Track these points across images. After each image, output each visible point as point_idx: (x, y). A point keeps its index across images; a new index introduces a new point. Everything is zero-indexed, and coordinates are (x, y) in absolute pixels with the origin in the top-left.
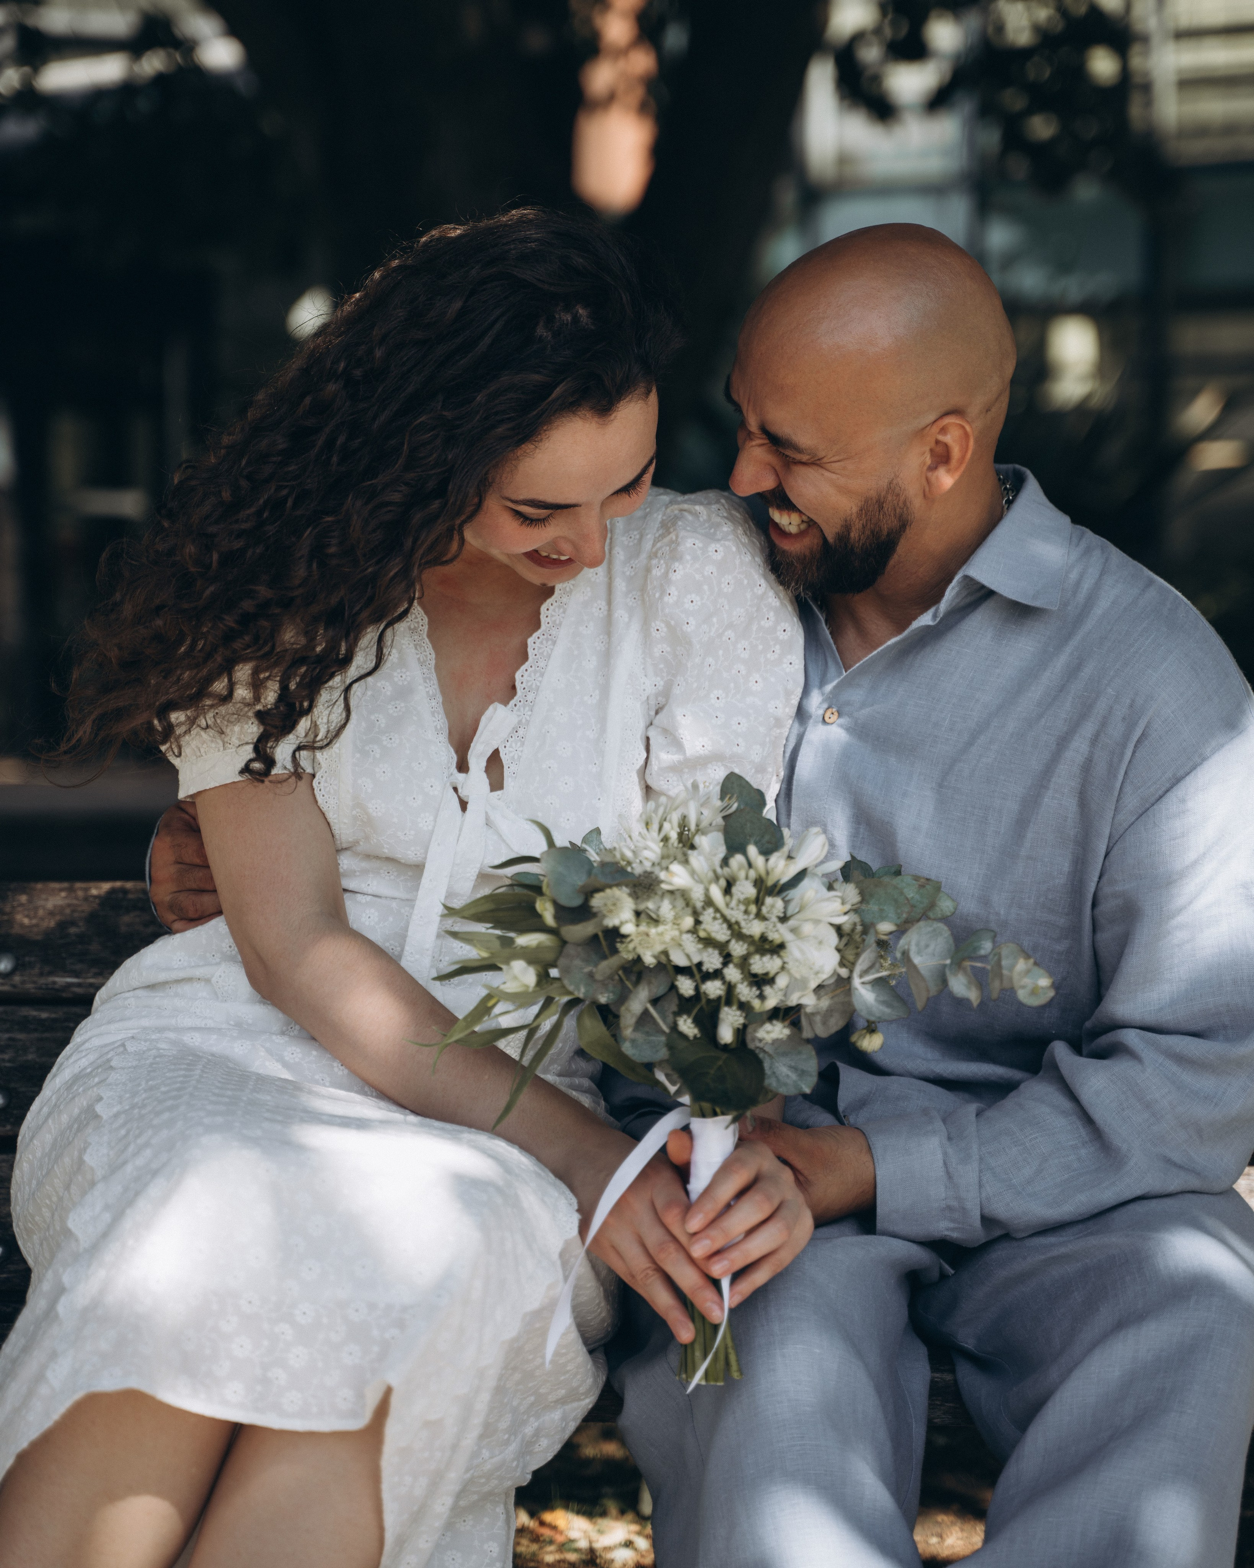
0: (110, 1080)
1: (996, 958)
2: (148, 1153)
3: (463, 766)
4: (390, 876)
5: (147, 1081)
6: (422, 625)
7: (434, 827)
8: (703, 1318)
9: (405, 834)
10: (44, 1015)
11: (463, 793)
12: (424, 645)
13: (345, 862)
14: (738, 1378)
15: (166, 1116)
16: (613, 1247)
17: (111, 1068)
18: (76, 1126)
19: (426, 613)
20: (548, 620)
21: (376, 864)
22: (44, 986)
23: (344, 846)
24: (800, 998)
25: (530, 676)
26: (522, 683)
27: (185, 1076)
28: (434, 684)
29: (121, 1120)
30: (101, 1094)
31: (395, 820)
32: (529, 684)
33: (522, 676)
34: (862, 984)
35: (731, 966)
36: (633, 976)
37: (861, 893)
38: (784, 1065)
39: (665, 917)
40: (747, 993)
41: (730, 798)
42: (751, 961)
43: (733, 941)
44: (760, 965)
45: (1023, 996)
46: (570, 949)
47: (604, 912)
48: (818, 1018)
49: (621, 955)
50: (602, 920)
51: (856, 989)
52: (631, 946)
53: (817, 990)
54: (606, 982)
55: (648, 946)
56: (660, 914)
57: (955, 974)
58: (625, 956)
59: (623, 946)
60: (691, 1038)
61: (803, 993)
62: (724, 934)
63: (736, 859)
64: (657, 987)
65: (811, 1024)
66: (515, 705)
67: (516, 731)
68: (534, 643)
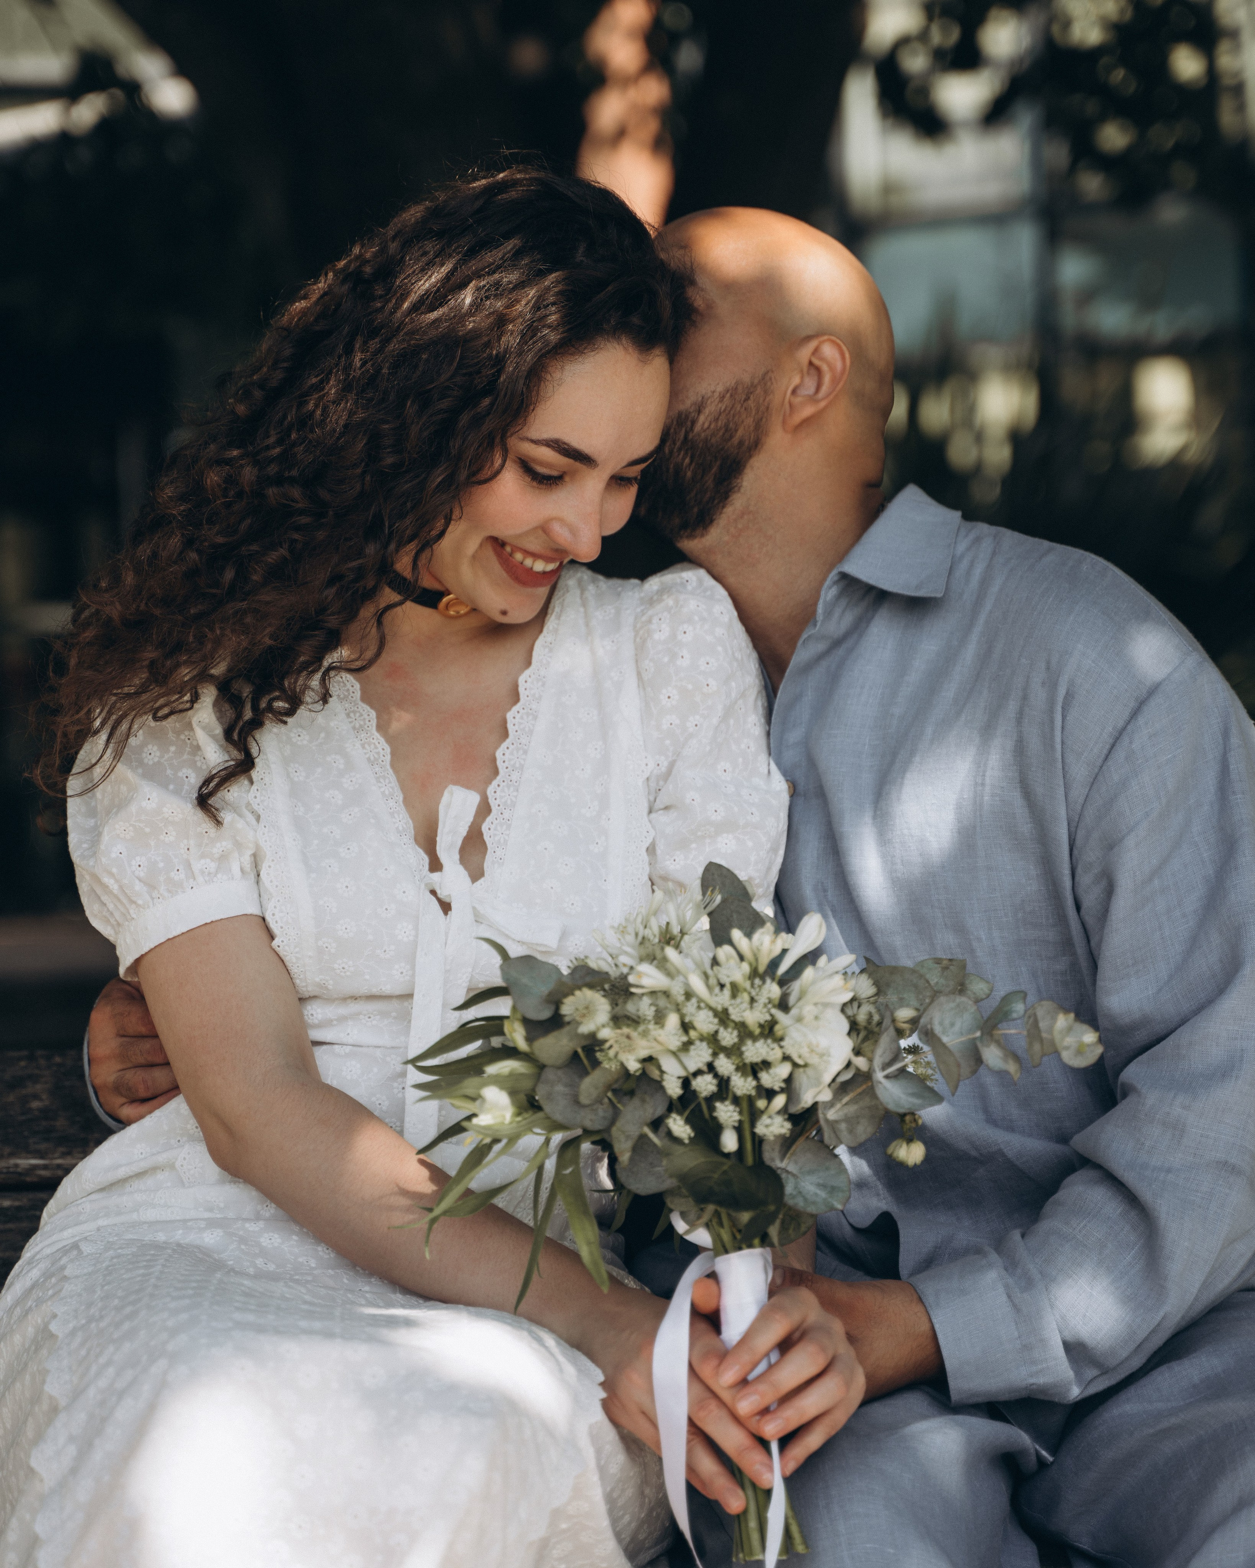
0: (64, 1293)
1: (1031, 1020)
2: (111, 1371)
3: (435, 865)
4: (371, 1022)
5: (103, 1286)
6: (369, 721)
7: (416, 936)
8: (754, 1486)
9: (385, 951)
11: (442, 894)
12: (374, 741)
13: (314, 1011)
14: (804, 1552)
15: (126, 1326)
16: (644, 1413)
17: (65, 1278)
18: (33, 1348)
19: (372, 707)
20: (527, 692)
21: (354, 1008)
22: (5, 1170)
23: (312, 990)
24: (815, 1096)
25: (512, 754)
26: (504, 762)
27: (143, 1275)
28: (390, 782)
29: (78, 1339)
30: (55, 1311)
31: (370, 937)
32: (512, 762)
33: (504, 754)
34: (887, 1077)
35: (722, 1056)
36: (626, 1099)
37: (876, 983)
38: (811, 1184)
39: (645, 1015)
40: (742, 1085)
41: (712, 891)
42: (744, 1049)
43: (722, 1030)
44: (754, 1051)
45: (1068, 1057)
46: (549, 1074)
47: (578, 1018)
48: (843, 1126)
49: (602, 1065)
50: (577, 1028)
51: (880, 1085)
52: (611, 1053)
53: (833, 1085)
54: (595, 1107)
55: (630, 1049)
56: (640, 1013)
57: (988, 1046)
58: (607, 1066)
59: (603, 1054)
60: (687, 1141)
61: (817, 1090)
62: (710, 1022)
63: (724, 953)
64: (653, 1108)
65: (835, 1132)
66: (499, 785)
67: (502, 814)
68: (514, 718)
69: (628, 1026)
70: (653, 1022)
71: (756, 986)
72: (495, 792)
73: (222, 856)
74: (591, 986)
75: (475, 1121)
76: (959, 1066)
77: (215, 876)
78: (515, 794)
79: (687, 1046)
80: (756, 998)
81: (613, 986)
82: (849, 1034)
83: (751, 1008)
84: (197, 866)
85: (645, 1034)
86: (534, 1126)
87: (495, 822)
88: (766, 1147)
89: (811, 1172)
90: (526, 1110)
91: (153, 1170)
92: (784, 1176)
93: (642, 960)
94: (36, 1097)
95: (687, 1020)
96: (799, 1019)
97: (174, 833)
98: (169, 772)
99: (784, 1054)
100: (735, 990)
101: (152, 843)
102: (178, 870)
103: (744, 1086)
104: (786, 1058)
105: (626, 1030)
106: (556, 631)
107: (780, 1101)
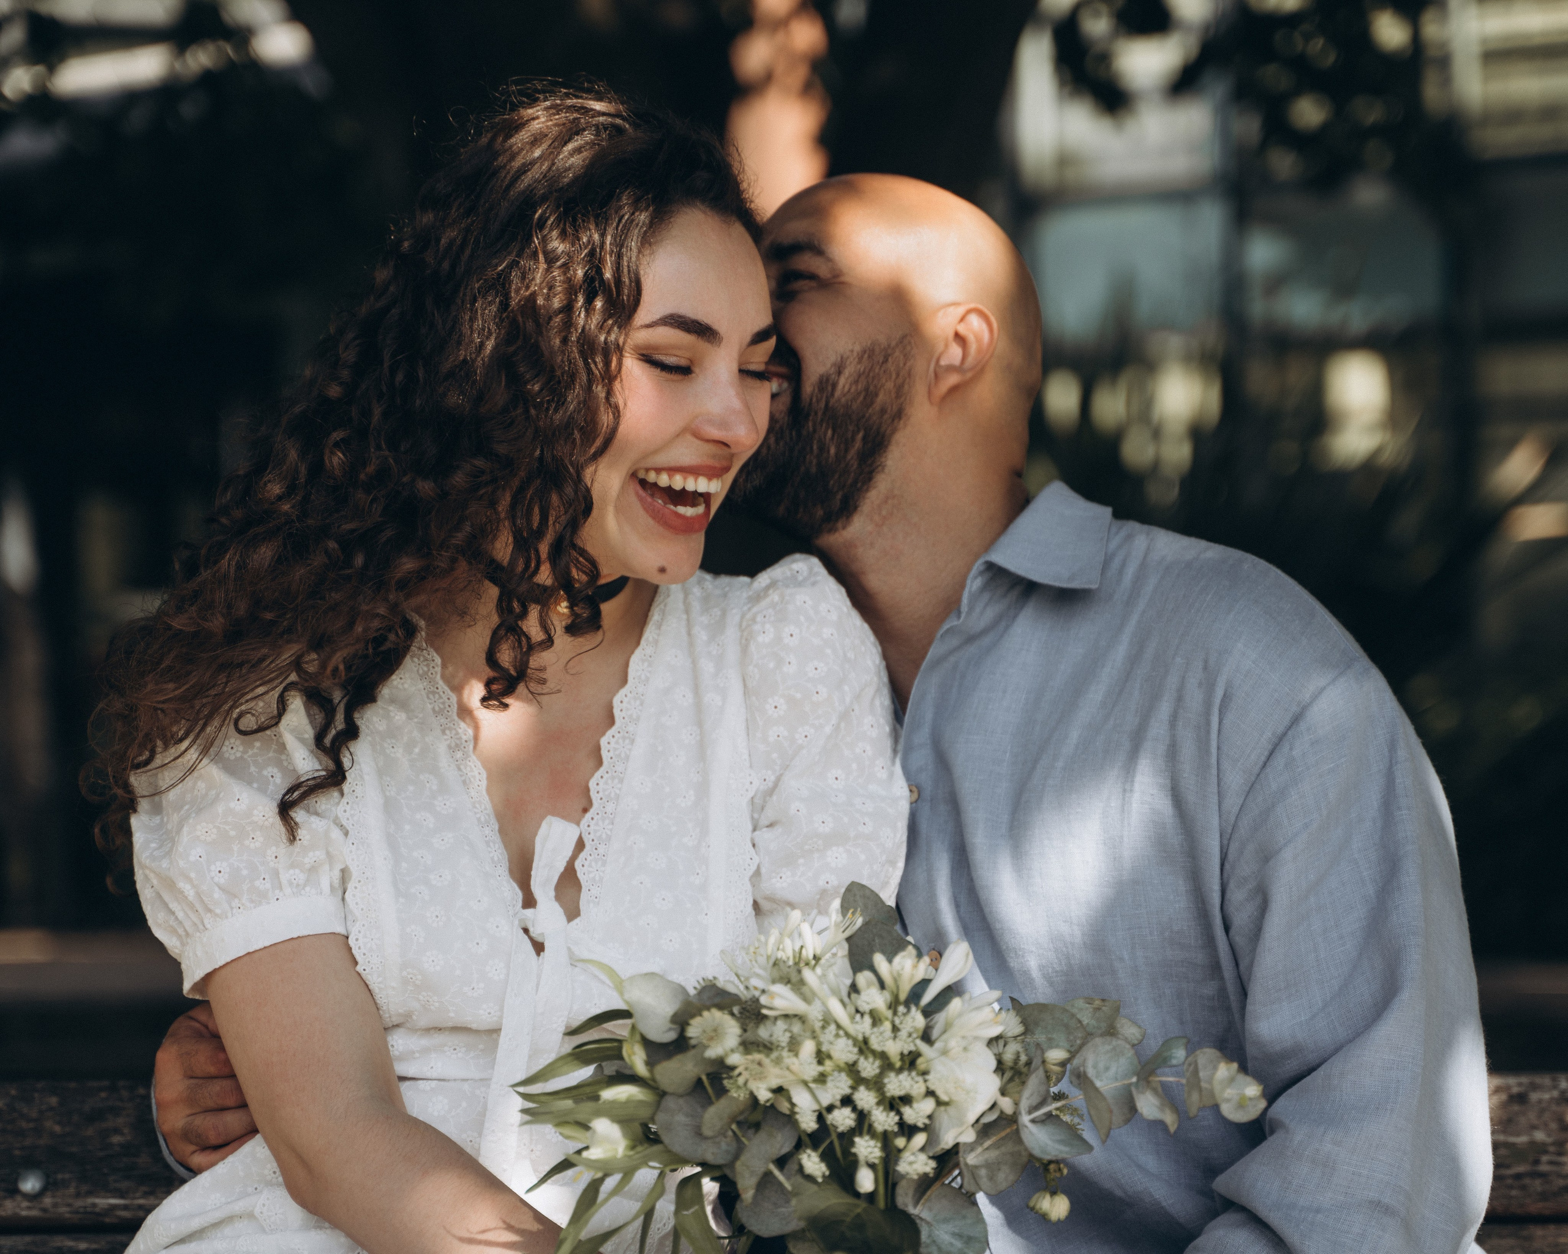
1: (1192, 1068)
3: (529, 902)
4: (457, 1054)
6: (466, 741)
7: (508, 975)
9: (473, 989)
10: (83, 1246)
11: (534, 932)
12: (470, 764)
13: (400, 1041)
20: (623, 714)
21: (438, 1039)
22: (82, 1210)
23: (396, 1020)
24: (956, 1138)
25: (606, 783)
26: (598, 792)
28: (486, 809)
31: (459, 972)
32: (607, 792)
33: (598, 784)
34: (1033, 1121)
35: (862, 1088)
36: (751, 1132)
37: (1024, 1022)
38: (946, 1232)
39: (778, 1041)
40: (884, 1120)
41: (853, 913)
42: (886, 1081)
43: (862, 1059)
44: (896, 1085)
45: (1228, 1111)
46: (670, 1102)
47: (705, 1041)
48: (983, 1172)
49: (729, 1094)
50: (703, 1052)
51: (1025, 1129)
52: (741, 1081)
53: (976, 1125)
54: (717, 1140)
55: (761, 1077)
56: (774, 1039)
57: (1143, 1093)
58: (735, 1095)
59: (731, 1081)
60: (820, 1180)
61: (960, 1130)
62: (850, 1052)
63: (864, 978)
64: (782, 1143)
65: (974, 1178)
66: (592, 819)
67: (596, 849)
68: (609, 743)
69: (759, 1052)
70: (786, 1049)
71: (900, 1014)
72: (589, 826)
73: (313, 867)
74: (720, 1007)
75: (585, 1154)
76: (1111, 1112)
77: (303, 889)
78: (610, 827)
79: (822, 1078)
80: (900, 1026)
81: (744, 1009)
82: (995, 1071)
83: (895, 1038)
84: (284, 877)
85: (778, 1061)
86: (651, 1160)
87: (589, 858)
88: (900, 1191)
89: (946, 1221)
90: (641, 1143)
91: (229, 1220)
92: (918, 1221)
93: (774, 982)
94: (117, 1131)
95: (824, 1048)
96: (945, 1052)
97: (261, 839)
98: (253, 769)
99: (928, 1088)
100: (876, 1019)
101: (235, 849)
102: (264, 879)
103: (886, 1121)
104: (930, 1093)
105: (757, 1056)
106: (656, 642)
107: (920, 1139)
